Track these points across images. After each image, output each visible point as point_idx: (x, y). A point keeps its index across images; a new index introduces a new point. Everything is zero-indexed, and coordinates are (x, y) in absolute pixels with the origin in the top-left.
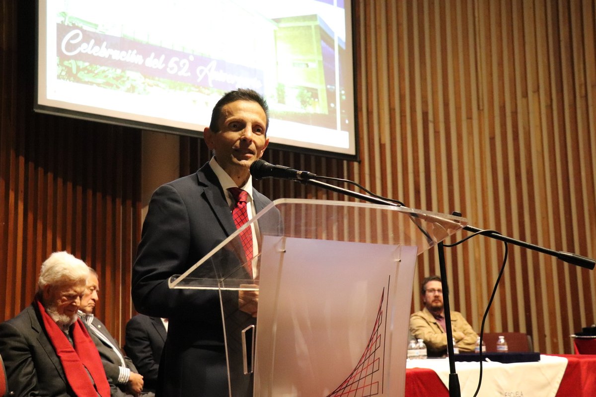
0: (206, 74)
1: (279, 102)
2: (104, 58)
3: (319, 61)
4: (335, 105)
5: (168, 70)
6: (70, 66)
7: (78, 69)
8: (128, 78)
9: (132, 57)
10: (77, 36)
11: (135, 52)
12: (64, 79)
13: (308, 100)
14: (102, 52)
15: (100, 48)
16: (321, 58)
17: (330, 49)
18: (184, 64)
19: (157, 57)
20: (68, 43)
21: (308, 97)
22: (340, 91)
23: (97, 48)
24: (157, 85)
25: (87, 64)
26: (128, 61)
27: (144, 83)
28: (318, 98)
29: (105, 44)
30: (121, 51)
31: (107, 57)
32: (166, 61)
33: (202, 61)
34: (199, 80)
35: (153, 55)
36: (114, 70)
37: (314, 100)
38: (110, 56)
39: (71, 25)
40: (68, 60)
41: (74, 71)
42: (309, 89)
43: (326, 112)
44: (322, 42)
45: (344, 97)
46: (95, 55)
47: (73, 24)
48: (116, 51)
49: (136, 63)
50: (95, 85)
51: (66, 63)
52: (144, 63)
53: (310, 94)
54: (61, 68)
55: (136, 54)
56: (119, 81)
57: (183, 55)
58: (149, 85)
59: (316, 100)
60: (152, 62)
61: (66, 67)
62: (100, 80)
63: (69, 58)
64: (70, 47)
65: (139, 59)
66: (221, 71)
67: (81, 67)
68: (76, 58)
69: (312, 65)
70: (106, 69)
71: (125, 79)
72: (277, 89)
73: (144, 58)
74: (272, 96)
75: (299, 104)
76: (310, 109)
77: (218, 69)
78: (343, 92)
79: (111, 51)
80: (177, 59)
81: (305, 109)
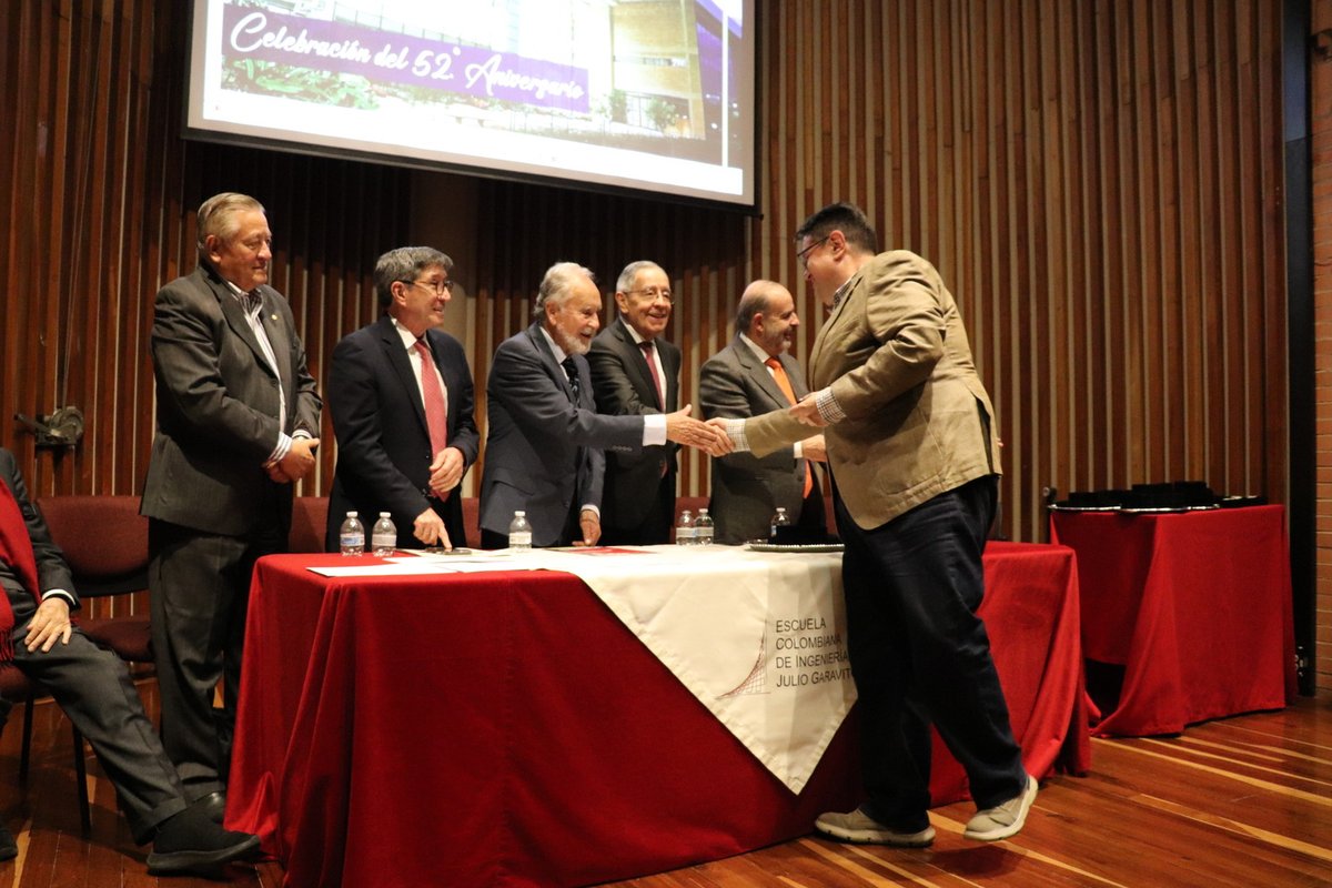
0: (483, 76)
1: (615, 119)
2: (303, 54)
3: (691, 56)
4: (720, 124)
5: (414, 70)
6: (244, 68)
7: (258, 72)
8: (343, 84)
9: (353, 52)
10: (256, 22)
11: (356, 43)
12: (232, 88)
13: (669, 116)
14: (302, 45)
15: (297, 38)
16: (695, 51)
17: (714, 38)
18: (443, 62)
19: (396, 50)
20: (242, 36)
21: (669, 112)
22: (730, 103)
23: (291, 40)
24: (394, 95)
25: (272, 64)
26: (343, 57)
27: (369, 91)
28: (688, 115)
29: (305, 32)
30: (331, 43)
31: (307, 52)
32: (411, 57)
33: (479, 54)
34: (468, 86)
35: (388, 47)
36: (318, 72)
37: (681, 116)
38: (313, 51)
39: (247, 5)
40: (240, 59)
41: (250, 75)
42: (670, 100)
43: (702, 136)
44: (699, 26)
45: (736, 114)
46: (287, 49)
47: (251, 4)
48: (323, 43)
49: (358, 59)
50: (284, 97)
51: (237, 64)
52: (371, 61)
53: (672, 108)
54: (227, 72)
55: (358, 48)
56: (328, 89)
57: (441, 46)
58: (378, 94)
59: (685, 117)
60: (385, 59)
61: (237, 69)
62: (293, 89)
63: (241, 56)
64: (245, 40)
65: (363, 55)
66: (510, 71)
67: (263, 68)
68: (254, 55)
69: (678, 62)
70: (305, 70)
71: (338, 86)
72: (611, 98)
73: (373, 53)
74: (603, 110)
75: (652, 124)
76: (672, 132)
77: (503, 67)
78: (735, 105)
79: (314, 44)
80: (431, 53)
81: (663, 131)
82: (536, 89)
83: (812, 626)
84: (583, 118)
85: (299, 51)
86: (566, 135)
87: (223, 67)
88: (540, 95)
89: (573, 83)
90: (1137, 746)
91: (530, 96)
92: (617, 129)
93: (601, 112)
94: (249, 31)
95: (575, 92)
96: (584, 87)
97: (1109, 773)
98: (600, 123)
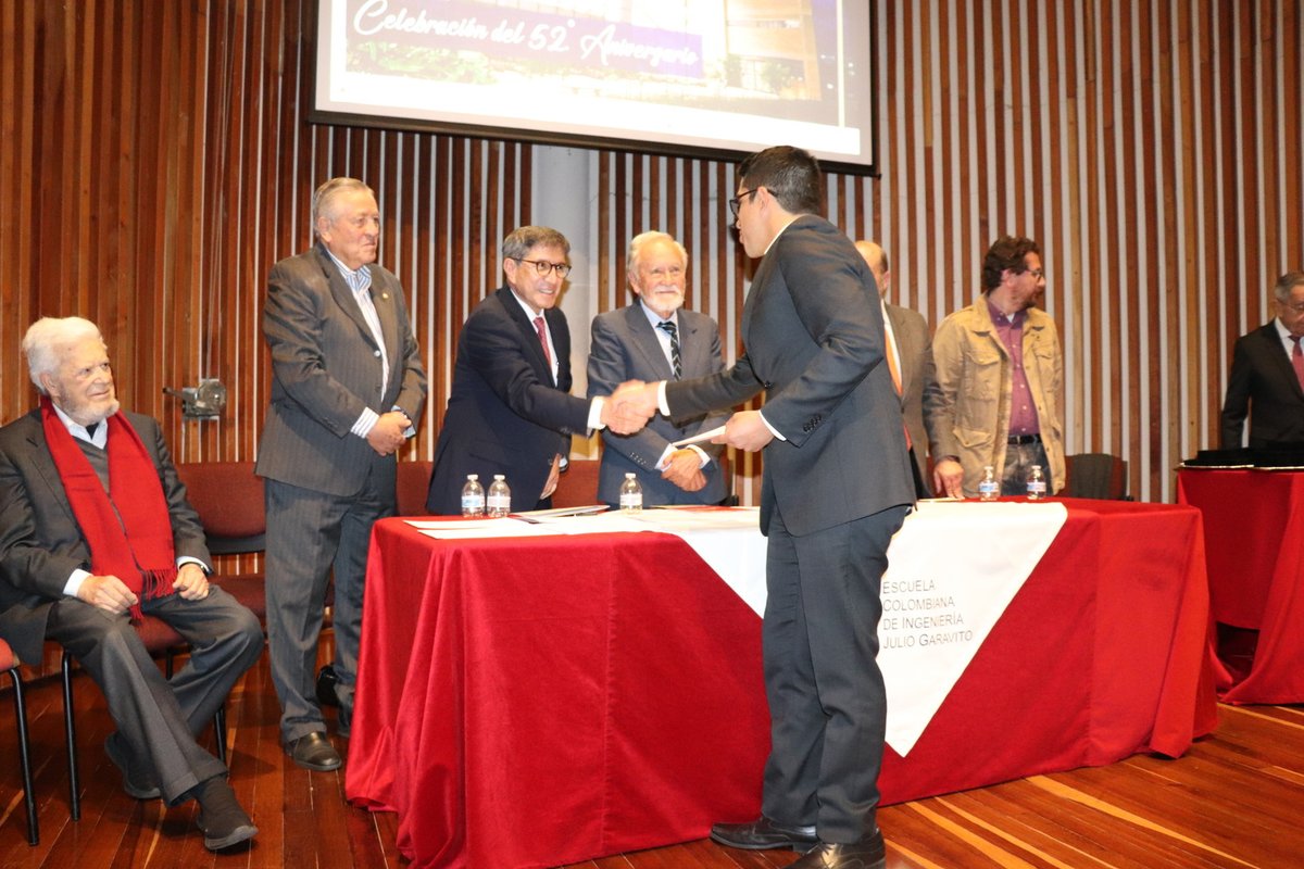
0: (597, 46)
1: (729, 84)
2: (423, 34)
3: (805, 17)
4: (836, 84)
5: (531, 45)
6: (367, 50)
7: (380, 54)
8: (461, 61)
9: (471, 29)
10: (377, 6)
11: (474, 20)
12: (356, 70)
13: (783, 79)
14: (420, 25)
15: (417, 19)
16: (810, 13)
18: (558, 34)
19: (512, 25)
20: (365, 17)
21: (784, 74)
22: (846, 63)
23: (411, 20)
24: (512, 69)
25: (393, 46)
26: (461, 35)
27: (487, 67)
28: (803, 76)
29: (424, 13)
30: (449, 22)
31: (427, 31)
32: (527, 32)
33: (593, 25)
34: (584, 57)
35: (504, 23)
36: (437, 51)
37: (796, 78)
38: (432, 30)
40: (363, 43)
41: (373, 57)
42: (785, 62)
43: (818, 97)
45: (852, 73)
46: (407, 30)
48: (442, 22)
49: (475, 36)
50: (406, 76)
51: (361, 46)
52: (489, 36)
53: (787, 70)
54: (352, 55)
55: (476, 24)
56: (447, 67)
57: (555, 19)
58: (496, 69)
59: (800, 79)
60: (502, 34)
61: (360, 52)
62: (414, 68)
63: (364, 39)
64: (368, 22)
66: (624, 41)
67: (385, 50)
68: (376, 38)
69: (792, 23)
70: (425, 50)
71: (456, 63)
72: (725, 63)
73: (490, 30)
74: (717, 75)
75: (767, 87)
76: (789, 94)
77: (618, 37)
78: (851, 65)
79: (433, 23)
80: (546, 27)
81: (778, 94)
82: (650, 57)
83: (921, 588)
84: (699, 84)
85: (419, 31)
86: (680, 101)
87: (348, 50)
88: (654, 63)
89: (687, 49)
90: (1272, 715)
91: (645, 64)
92: (733, 93)
93: (715, 77)
94: (371, 15)
95: (688, 57)
96: (699, 54)
97: (1240, 742)
98: (715, 88)
